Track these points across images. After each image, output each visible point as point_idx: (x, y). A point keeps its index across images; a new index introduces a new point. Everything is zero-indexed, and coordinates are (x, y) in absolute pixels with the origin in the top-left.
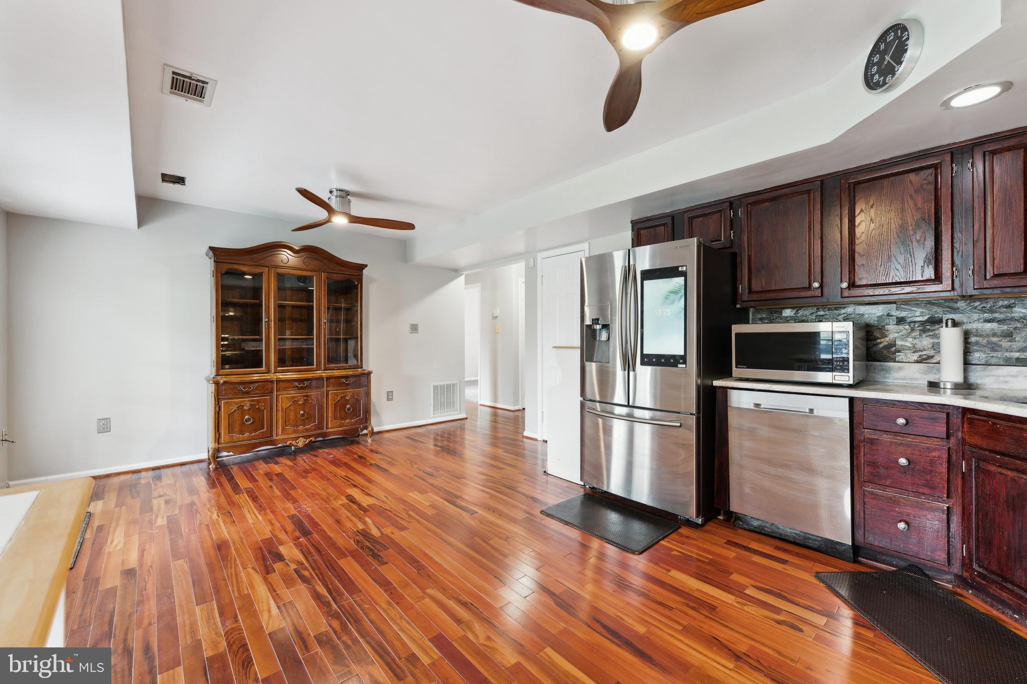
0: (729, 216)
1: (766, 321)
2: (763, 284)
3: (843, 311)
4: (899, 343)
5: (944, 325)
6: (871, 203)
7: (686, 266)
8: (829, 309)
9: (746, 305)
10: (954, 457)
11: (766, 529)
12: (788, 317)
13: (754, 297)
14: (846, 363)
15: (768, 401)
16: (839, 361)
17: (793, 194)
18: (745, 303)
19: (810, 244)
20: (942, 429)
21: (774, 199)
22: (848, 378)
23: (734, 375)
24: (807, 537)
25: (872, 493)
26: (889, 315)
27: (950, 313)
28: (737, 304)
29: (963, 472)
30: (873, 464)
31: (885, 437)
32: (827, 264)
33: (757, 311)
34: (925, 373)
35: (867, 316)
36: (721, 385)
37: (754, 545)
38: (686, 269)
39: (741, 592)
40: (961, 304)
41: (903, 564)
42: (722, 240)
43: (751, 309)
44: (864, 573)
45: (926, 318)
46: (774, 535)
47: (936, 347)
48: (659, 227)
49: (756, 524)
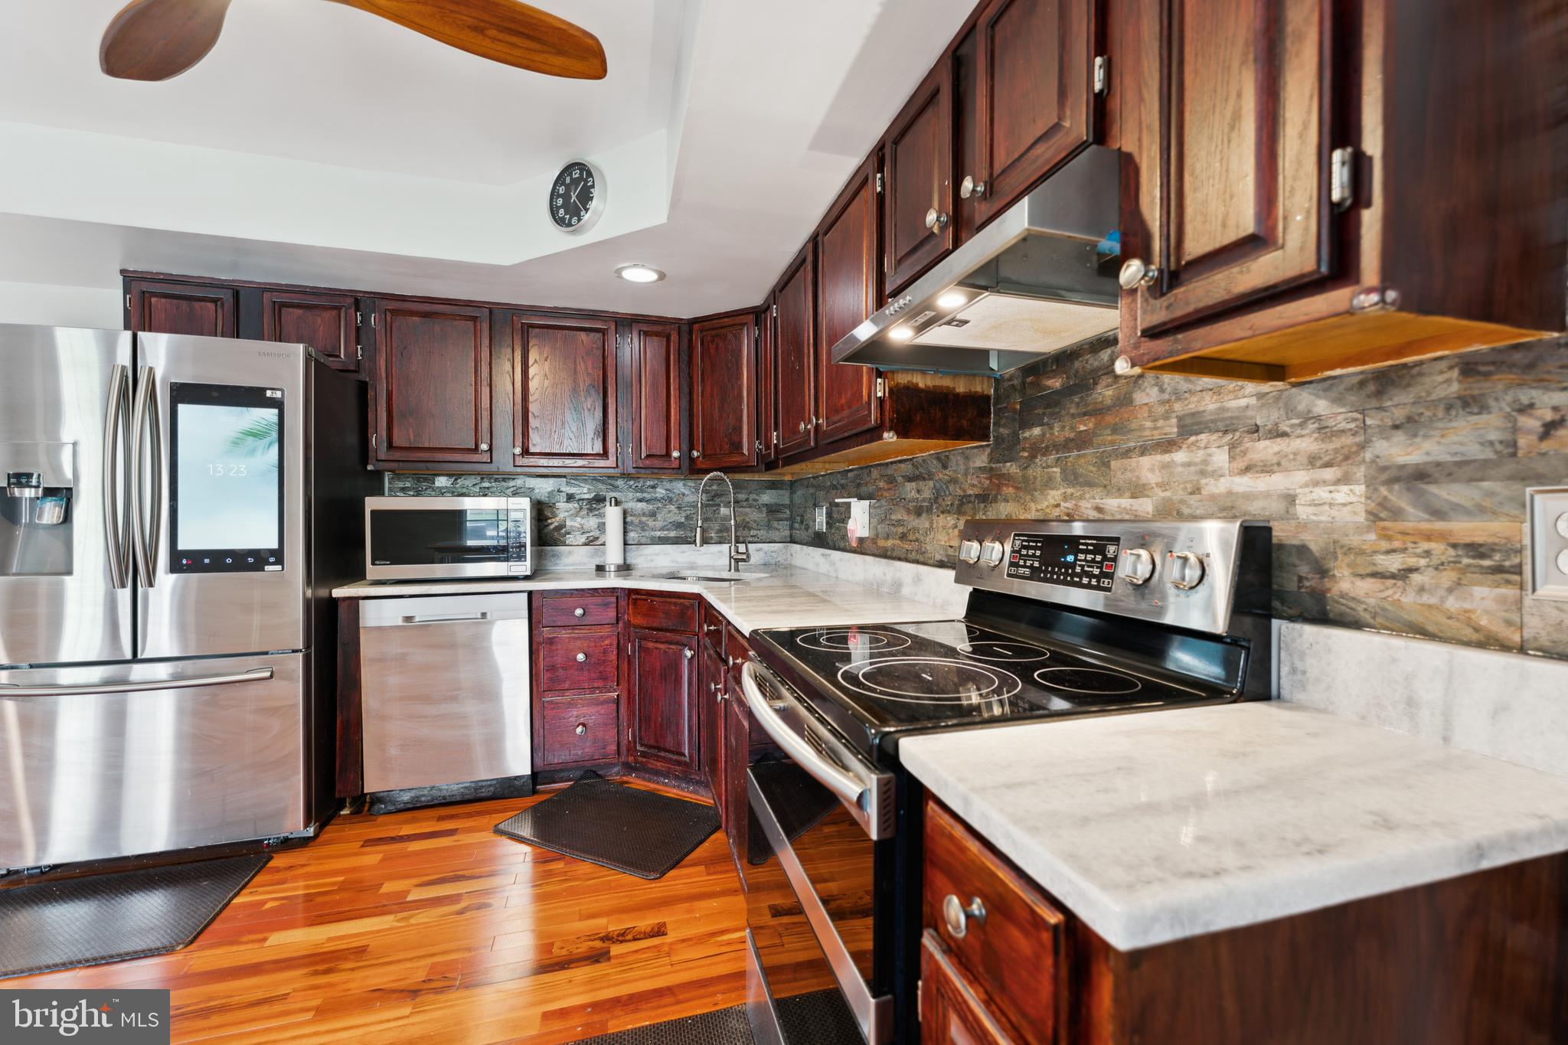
0: (354, 321)
1: (412, 493)
2: (412, 437)
3: (511, 483)
4: (569, 523)
5: (608, 503)
6: (545, 355)
7: (282, 390)
8: (496, 480)
9: (381, 466)
10: (622, 641)
11: (423, 799)
12: (442, 488)
13: (397, 455)
14: (523, 549)
15: (423, 610)
16: (515, 547)
17: (454, 317)
18: (380, 463)
19: (476, 391)
20: (611, 614)
21: (426, 315)
22: (524, 568)
23: (369, 577)
24: (478, 786)
25: (551, 702)
26: (559, 491)
27: (612, 491)
28: (367, 464)
29: (629, 656)
30: (552, 668)
31: (564, 634)
32: (497, 420)
33: (397, 475)
34: (592, 557)
35: (537, 491)
36: (347, 595)
37: (406, 830)
38: (283, 395)
39: (401, 903)
40: (620, 483)
41: (579, 773)
42: (342, 356)
43: (387, 473)
44: (545, 801)
45: (592, 495)
46: (436, 802)
47: (602, 527)
48: (203, 304)
49: (408, 797)
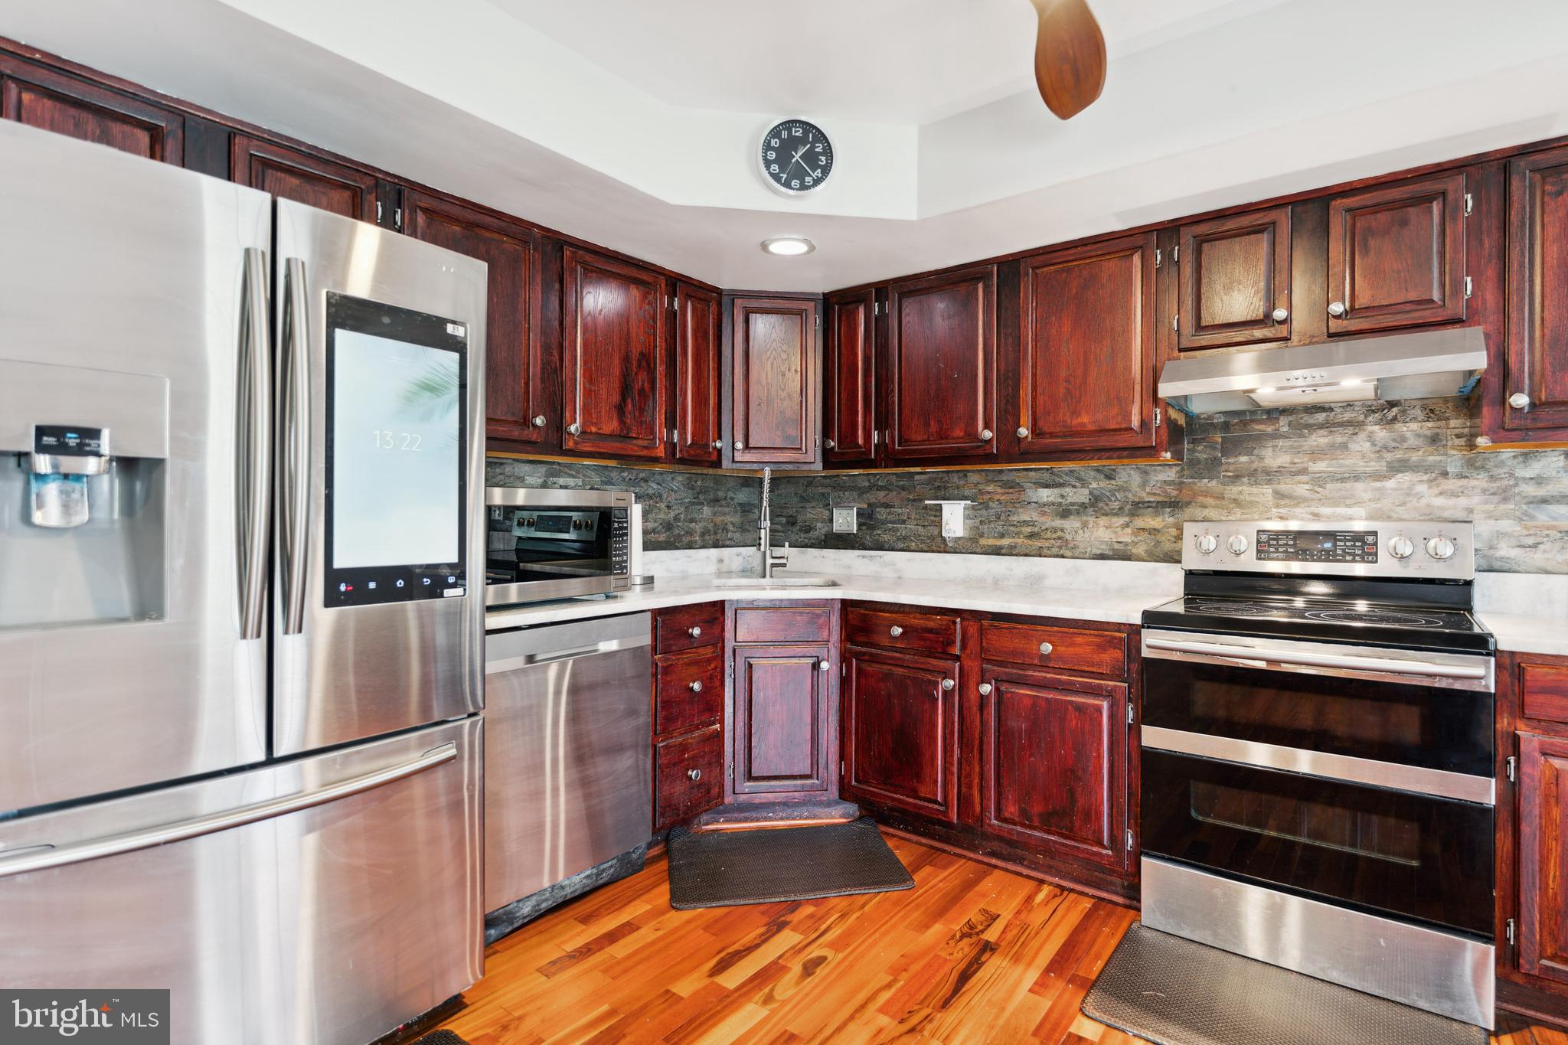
0: (374, 214)
7: (464, 326)
11: (544, 905)
17: (501, 236)
21: (467, 226)
24: (600, 870)
25: (665, 748)
30: (667, 704)
38: (465, 333)
48: (127, 128)
49: (529, 908)
